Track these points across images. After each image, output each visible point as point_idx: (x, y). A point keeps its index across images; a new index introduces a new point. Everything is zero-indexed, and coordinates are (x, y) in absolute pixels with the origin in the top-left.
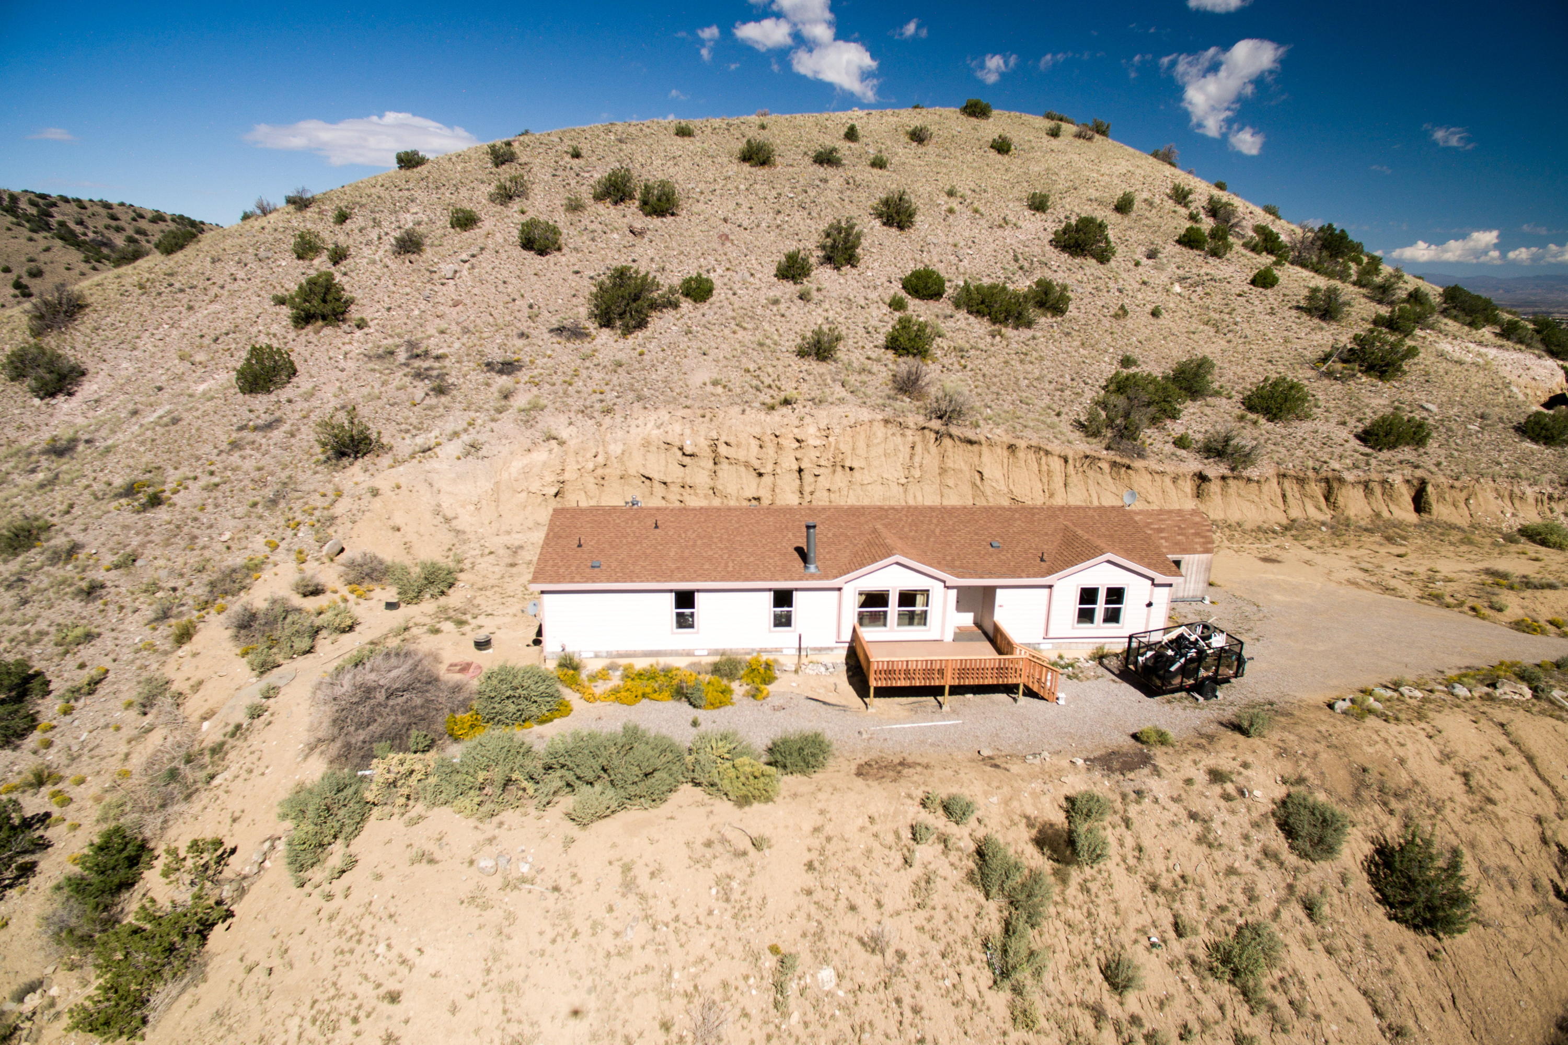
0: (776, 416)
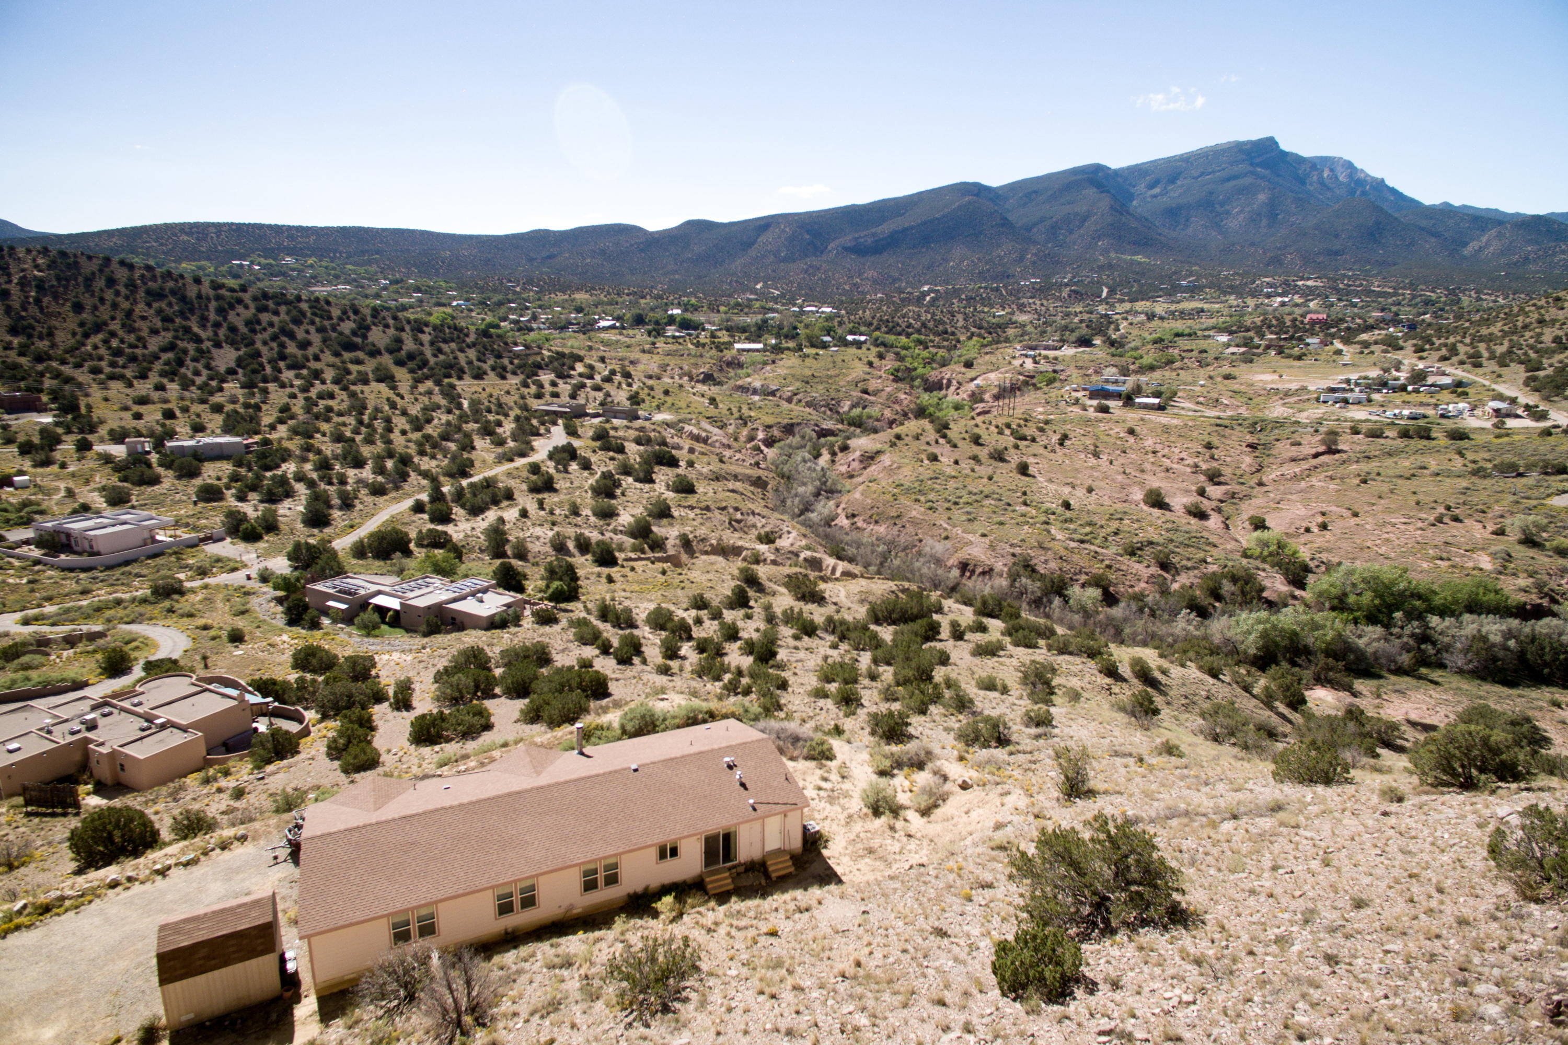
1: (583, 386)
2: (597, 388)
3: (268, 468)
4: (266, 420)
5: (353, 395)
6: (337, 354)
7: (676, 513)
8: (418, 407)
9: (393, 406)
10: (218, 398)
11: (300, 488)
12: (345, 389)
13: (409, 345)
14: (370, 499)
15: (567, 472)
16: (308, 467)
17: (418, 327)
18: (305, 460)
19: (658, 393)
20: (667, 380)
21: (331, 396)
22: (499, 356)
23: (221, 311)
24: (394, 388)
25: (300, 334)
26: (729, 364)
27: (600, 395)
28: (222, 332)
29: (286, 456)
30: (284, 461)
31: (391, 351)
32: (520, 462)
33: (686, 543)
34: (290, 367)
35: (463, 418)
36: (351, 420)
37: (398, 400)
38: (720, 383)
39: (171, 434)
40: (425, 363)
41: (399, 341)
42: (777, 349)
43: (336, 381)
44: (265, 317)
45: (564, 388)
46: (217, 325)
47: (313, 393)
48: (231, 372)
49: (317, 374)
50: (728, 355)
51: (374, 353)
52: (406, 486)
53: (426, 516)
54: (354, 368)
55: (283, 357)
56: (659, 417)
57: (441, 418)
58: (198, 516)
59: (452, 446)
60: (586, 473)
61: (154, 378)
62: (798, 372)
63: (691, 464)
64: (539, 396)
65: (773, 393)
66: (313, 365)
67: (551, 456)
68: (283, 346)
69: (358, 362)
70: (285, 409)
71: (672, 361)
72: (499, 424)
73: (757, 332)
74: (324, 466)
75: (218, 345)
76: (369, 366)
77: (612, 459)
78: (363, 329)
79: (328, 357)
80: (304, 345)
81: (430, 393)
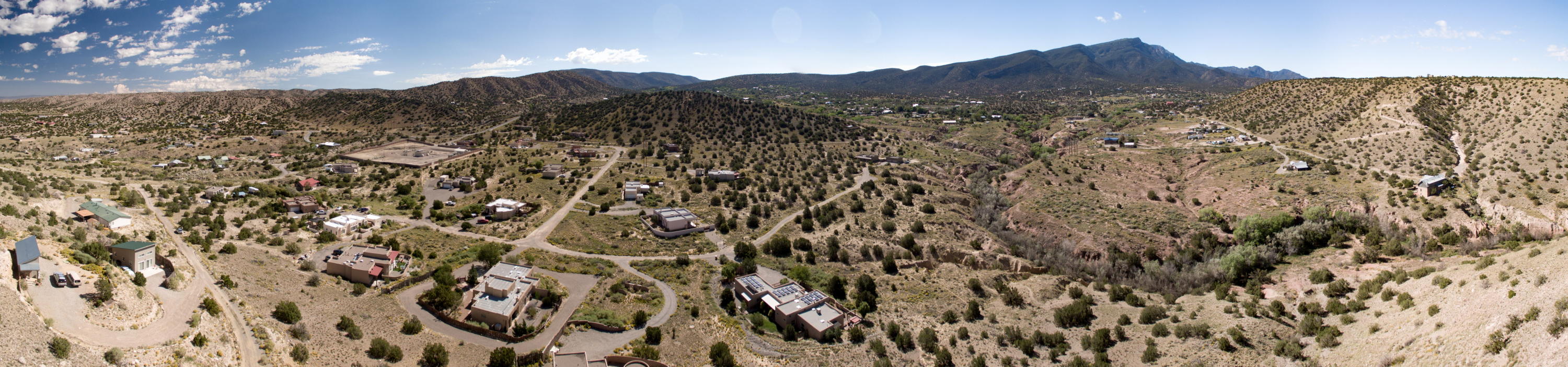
1: (877, 144)
2: (884, 146)
3: (741, 189)
4: (747, 161)
5: (781, 150)
6: (778, 129)
7: (926, 228)
8: (807, 156)
9: (796, 156)
10: (733, 150)
11: (750, 201)
12: (779, 146)
13: (806, 126)
14: (777, 211)
15: (869, 197)
16: (756, 189)
17: (810, 117)
18: (756, 185)
19: (911, 148)
20: (915, 140)
21: (773, 149)
22: (842, 130)
23: (741, 112)
24: (798, 146)
25: (766, 121)
26: (941, 130)
27: (884, 149)
28: (740, 120)
29: (748, 182)
30: (748, 185)
31: (798, 128)
32: (848, 190)
33: (933, 251)
34: (761, 135)
35: (824, 163)
36: (778, 163)
37: (798, 152)
38: (938, 141)
39: (711, 167)
40: (811, 134)
41: (802, 124)
42: (962, 123)
43: (776, 142)
44: (755, 114)
45: (869, 145)
46: (739, 117)
47: (766, 148)
48: (740, 137)
49: (769, 138)
50: (941, 126)
51: (792, 129)
52: (794, 205)
53: (800, 225)
54: (784, 135)
55: (759, 130)
56: (913, 161)
57: (816, 162)
58: (708, 213)
59: (817, 179)
60: (879, 199)
61: (715, 139)
62: (973, 134)
63: (930, 193)
64: (858, 150)
65: (963, 147)
66: (769, 134)
67: (862, 188)
68: (759, 125)
69: (786, 132)
70: (755, 156)
71: (916, 130)
72: (840, 167)
73: (952, 114)
74: (762, 190)
75: (738, 125)
76: (788, 136)
77: (892, 189)
78: (789, 118)
79: (775, 130)
80: (767, 125)
81: (812, 148)
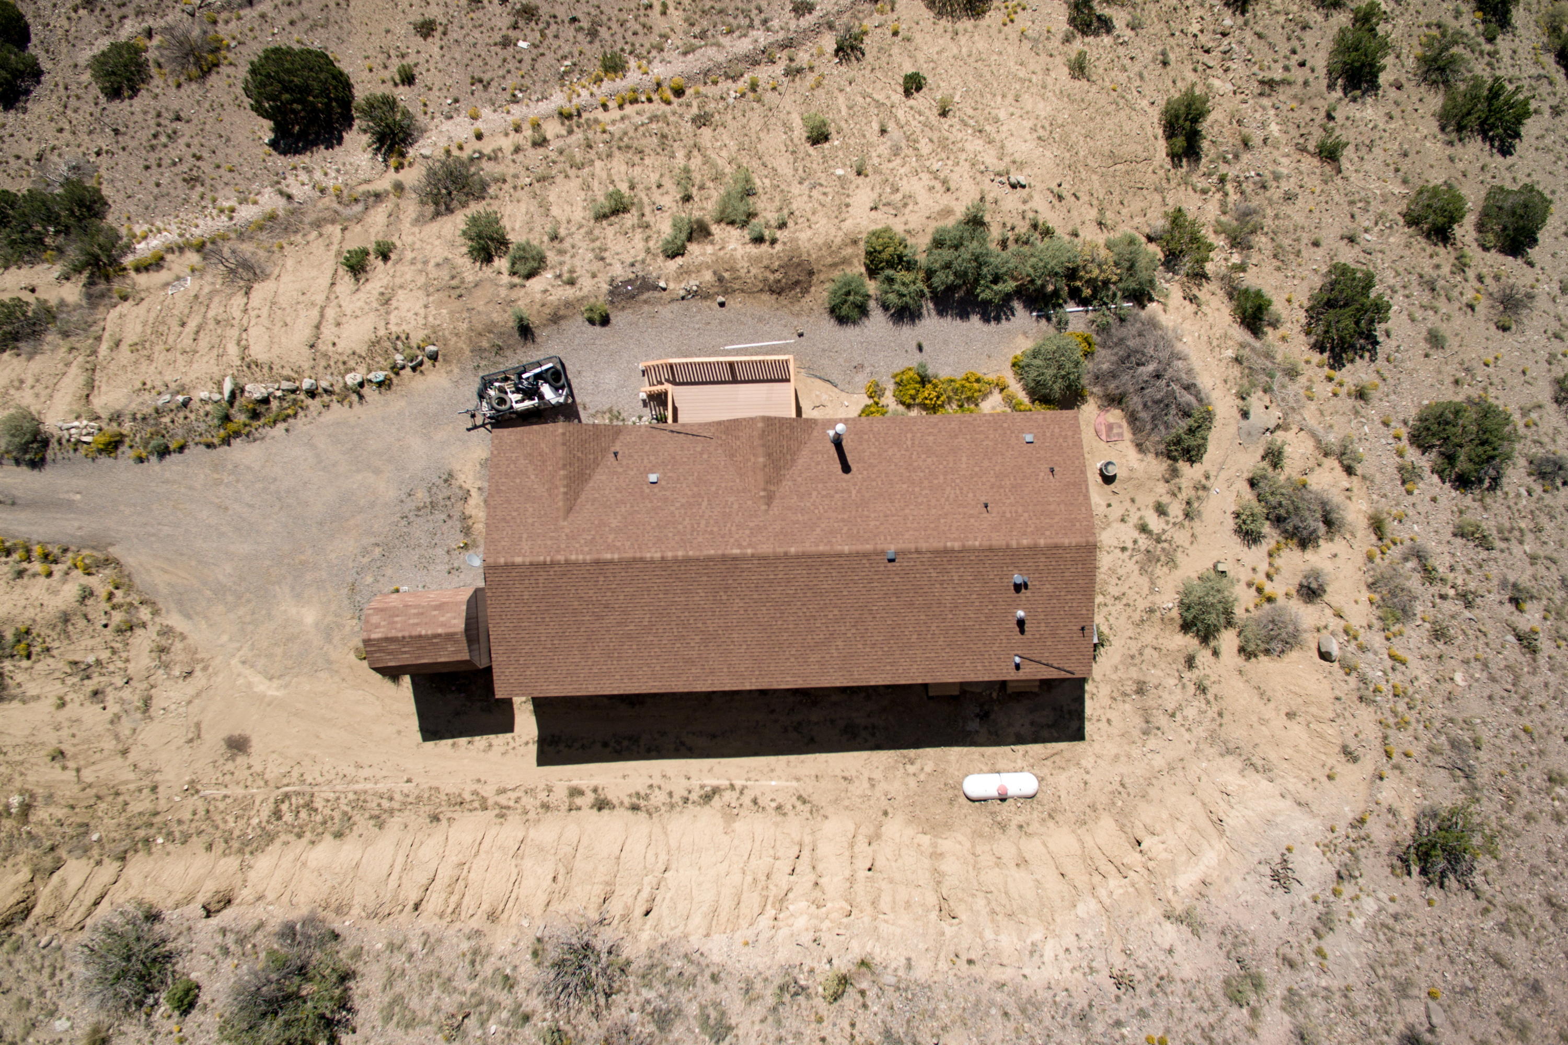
0: (857, 951)
